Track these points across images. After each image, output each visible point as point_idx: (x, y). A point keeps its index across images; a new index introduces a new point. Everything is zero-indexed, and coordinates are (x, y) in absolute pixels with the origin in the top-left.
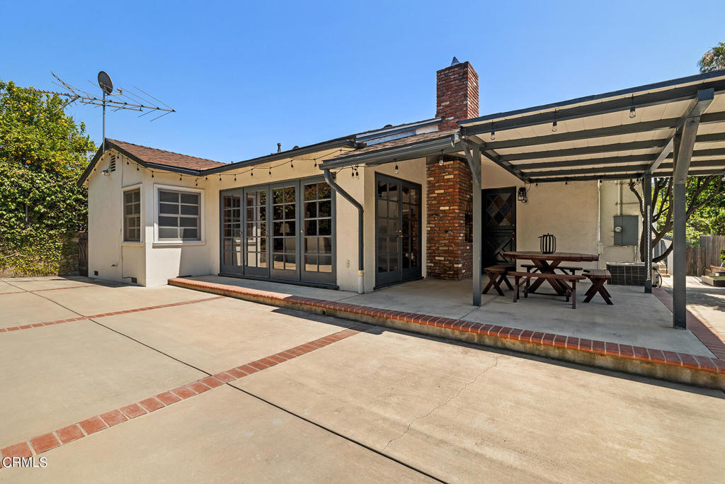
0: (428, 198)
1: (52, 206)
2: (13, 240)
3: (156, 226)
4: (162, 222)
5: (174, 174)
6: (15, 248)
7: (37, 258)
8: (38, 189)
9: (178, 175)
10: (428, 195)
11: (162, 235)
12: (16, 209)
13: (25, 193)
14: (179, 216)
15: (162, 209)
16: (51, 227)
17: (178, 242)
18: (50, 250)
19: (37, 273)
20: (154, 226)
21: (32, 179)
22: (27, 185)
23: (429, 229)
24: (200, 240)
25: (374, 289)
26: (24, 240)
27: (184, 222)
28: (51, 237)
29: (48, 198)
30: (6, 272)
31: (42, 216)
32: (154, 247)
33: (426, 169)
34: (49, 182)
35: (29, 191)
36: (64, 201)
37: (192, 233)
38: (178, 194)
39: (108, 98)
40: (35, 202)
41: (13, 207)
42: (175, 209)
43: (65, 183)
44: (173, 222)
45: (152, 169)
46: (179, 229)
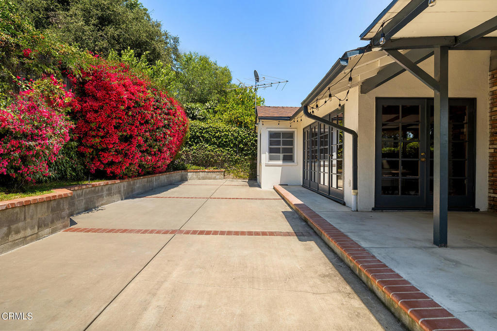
0: (491, 112)
1: (246, 144)
2: (232, 161)
3: (267, 153)
4: (271, 151)
5: (275, 121)
6: (233, 165)
7: (241, 170)
8: (240, 136)
9: (276, 122)
10: (491, 108)
11: (271, 159)
12: (233, 147)
13: (236, 138)
14: (281, 147)
15: (271, 143)
16: (246, 155)
17: (280, 163)
18: (245, 166)
19: (240, 177)
20: (266, 153)
21: (238, 131)
22: (236, 135)
23: (492, 151)
24: (294, 162)
25: (373, 209)
26: (236, 161)
27: (285, 150)
28: (246, 160)
29: (244, 141)
30: (230, 176)
31: (242, 149)
32: (266, 166)
33: (489, 78)
34: (244, 132)
35: (237, 137)
36: (250, 142)
37: (289, 158)
38: (280, 133)
39: (258, 83)
40: (240, 142)
41: (232, 146)
42: (278, 143)
43: (251, 132)
44: (277, 151)
45: (263, 120)
46: (281, 155)
